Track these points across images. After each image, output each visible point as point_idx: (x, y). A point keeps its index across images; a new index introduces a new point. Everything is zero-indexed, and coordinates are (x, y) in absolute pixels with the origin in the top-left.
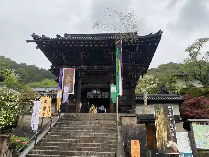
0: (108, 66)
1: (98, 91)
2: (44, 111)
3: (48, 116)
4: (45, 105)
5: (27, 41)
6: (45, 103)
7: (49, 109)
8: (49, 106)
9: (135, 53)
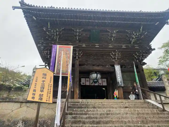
0: (111, 44)
1: (98, 74)
2: (42, 91)
3: (49, 101)
4: (43, 81)
5: (13, 7)
6: (44, 79)
7: (49, 89)
8: (50, 84)
9: (138, 34)
